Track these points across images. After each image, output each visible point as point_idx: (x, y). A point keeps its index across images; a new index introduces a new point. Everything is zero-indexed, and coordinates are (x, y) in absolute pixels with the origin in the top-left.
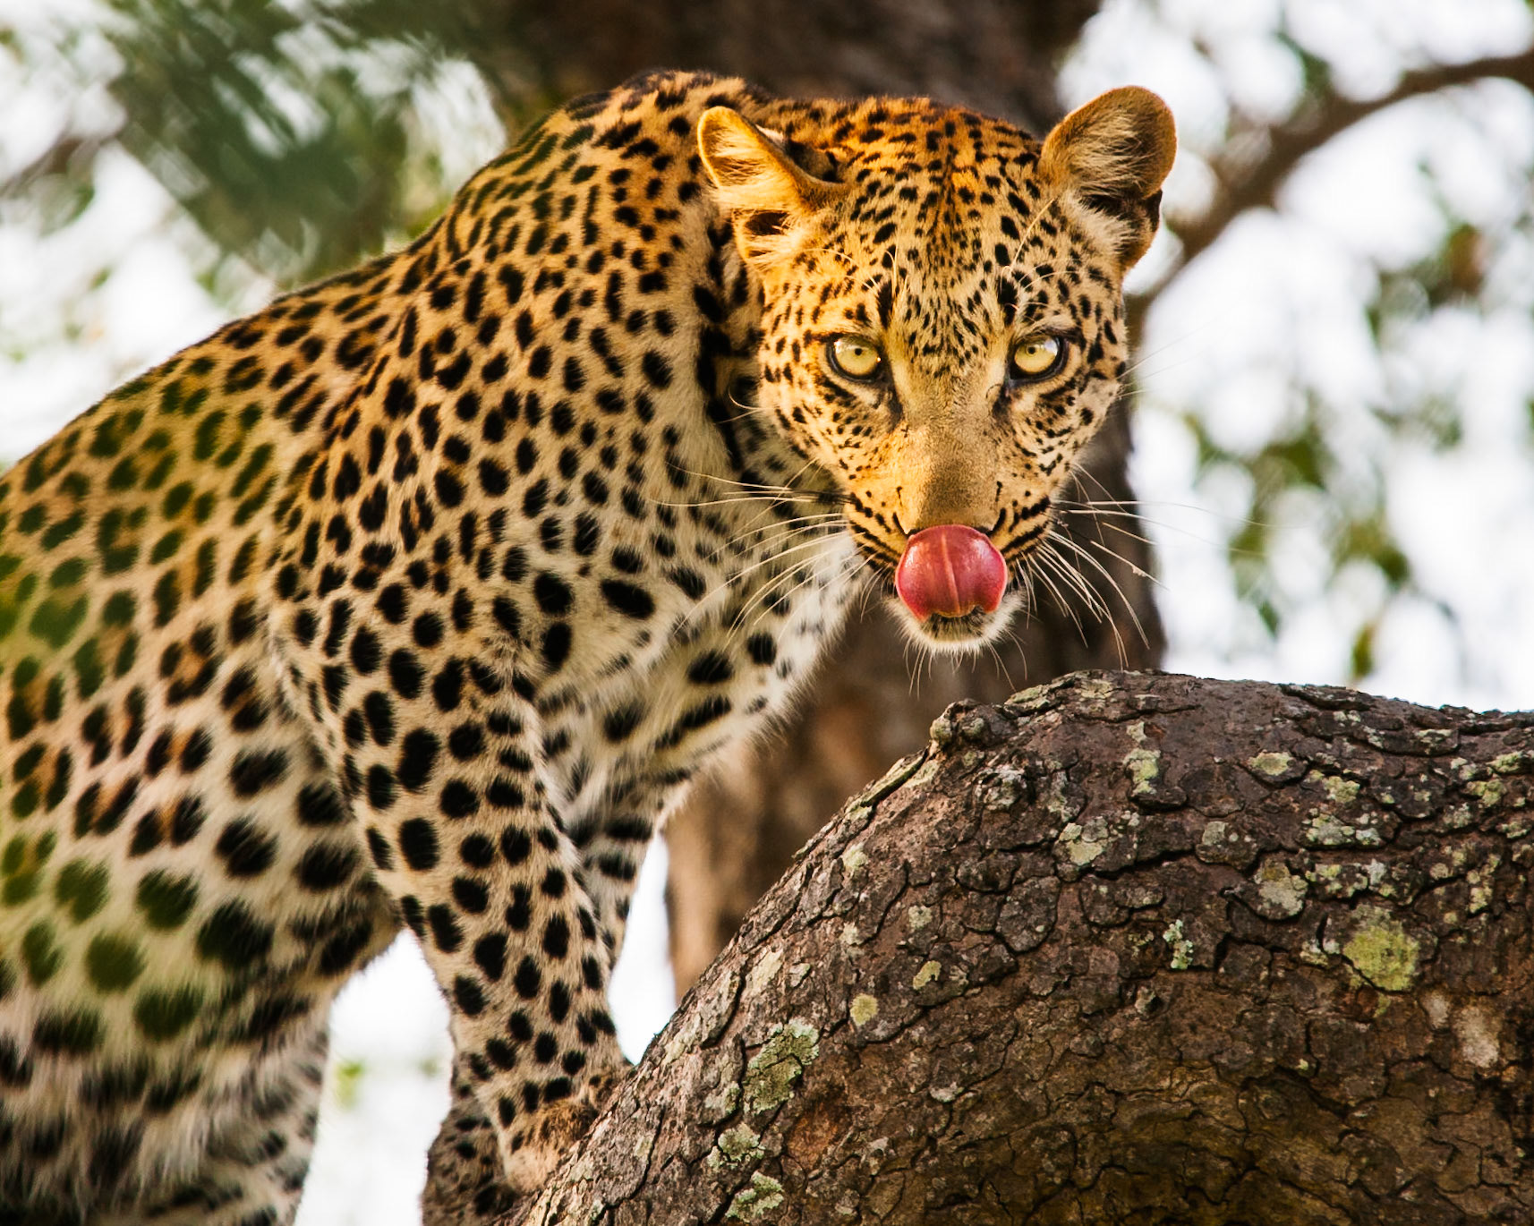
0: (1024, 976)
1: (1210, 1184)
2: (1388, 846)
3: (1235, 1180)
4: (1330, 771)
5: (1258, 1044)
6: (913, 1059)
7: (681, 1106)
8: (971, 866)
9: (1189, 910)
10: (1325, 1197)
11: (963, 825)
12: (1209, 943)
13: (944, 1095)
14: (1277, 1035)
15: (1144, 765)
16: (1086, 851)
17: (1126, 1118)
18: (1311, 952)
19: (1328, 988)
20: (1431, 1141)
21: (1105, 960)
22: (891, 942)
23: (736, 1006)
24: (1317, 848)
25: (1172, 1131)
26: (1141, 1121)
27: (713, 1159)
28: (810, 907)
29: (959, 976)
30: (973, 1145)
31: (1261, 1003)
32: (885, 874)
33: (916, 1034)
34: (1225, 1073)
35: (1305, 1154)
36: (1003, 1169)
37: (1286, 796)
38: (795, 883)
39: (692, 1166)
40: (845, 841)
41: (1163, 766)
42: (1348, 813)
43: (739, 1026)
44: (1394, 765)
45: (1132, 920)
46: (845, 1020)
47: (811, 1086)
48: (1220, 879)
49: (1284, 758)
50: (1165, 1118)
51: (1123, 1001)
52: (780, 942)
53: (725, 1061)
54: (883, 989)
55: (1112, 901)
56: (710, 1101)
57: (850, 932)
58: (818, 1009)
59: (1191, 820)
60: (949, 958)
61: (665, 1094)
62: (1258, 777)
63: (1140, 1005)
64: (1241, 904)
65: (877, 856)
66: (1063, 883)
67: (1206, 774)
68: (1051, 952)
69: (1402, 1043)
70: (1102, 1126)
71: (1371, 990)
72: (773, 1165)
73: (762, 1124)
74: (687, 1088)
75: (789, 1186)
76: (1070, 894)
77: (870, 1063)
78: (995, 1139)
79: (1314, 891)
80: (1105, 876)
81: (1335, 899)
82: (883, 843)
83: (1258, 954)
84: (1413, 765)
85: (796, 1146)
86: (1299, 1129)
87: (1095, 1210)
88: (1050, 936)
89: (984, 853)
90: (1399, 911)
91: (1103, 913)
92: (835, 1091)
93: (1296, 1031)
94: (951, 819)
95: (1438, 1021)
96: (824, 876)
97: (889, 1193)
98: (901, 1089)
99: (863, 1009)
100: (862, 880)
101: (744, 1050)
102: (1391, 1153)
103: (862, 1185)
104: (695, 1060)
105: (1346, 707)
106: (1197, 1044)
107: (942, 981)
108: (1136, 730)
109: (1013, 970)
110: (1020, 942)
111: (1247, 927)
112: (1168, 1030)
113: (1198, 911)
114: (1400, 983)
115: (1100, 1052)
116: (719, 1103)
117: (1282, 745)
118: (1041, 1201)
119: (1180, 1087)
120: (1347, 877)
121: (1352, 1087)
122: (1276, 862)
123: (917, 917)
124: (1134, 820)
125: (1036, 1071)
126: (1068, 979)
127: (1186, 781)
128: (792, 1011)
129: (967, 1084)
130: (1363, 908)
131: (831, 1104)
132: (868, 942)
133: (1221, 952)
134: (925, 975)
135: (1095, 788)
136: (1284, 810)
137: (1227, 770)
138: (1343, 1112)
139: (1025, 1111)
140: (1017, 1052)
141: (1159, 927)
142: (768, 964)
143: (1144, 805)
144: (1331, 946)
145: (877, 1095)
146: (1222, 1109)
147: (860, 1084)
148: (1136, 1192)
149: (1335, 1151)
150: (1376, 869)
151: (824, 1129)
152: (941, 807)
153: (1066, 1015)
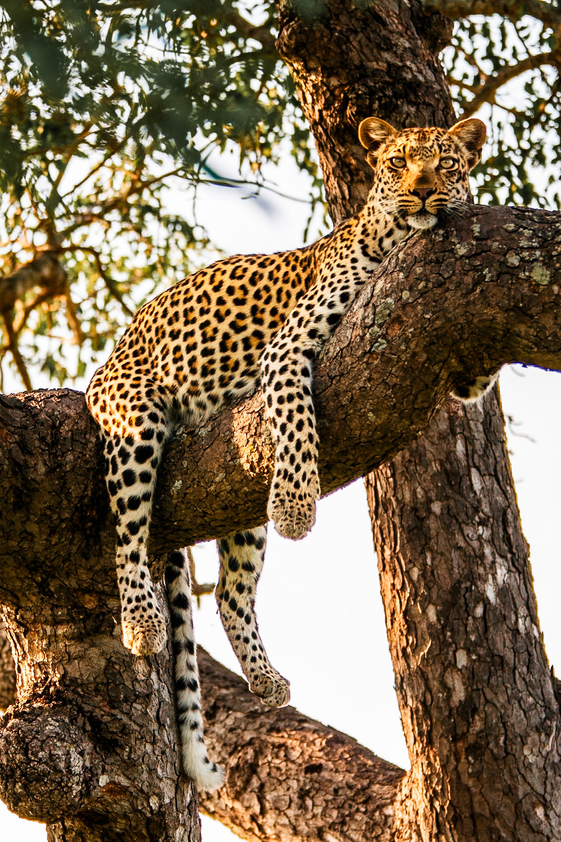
0: (447, 285)
1: (498, 337)
2: (541, 247)
3: (504, 336)
4: (525, 228)
5: (509, 300)
6: (419, 307)
7: (359, 322)
8: (432, 256)
9: (490, 265)
10: (528, 339)
11: (430, 246)
12: (494, 273)
13: (428, 316)
14: (514, 297)
15: (476, 228)
16: (462, 251)
17: (475, 321)
18: (522, 275)
19: (526, 285)
20: (555, 324)
21: (468, 279)
22: (412, 278)
23: (372, 296)
24: (522, 248)
25: (488, 324)
26: (480, 321)
27: (368, 336)
28: (390, 269)
29: (430, 285)
30: (436, 329)
31: (509, 289)
32: (410, 259)
33: (420, 301)
34: (501, 308)
35: (522, 328)
36: (444, 335)
37: (514, 235)
38: (386, 263)
39: (362, 338)
40: (399, 251)
41: (481, 228)
42: (530, 239)
43: (373, 301)
44: (541, 226)
45: (475, 269)
46: (401, 298)
47: (393, 315)
48: (498, 257)
49: (513, 225)
50: (486, 320)
51: (473, 290)
52: (383, 278)
53: (370, 310)
54: (411, 289)
55: (469, 264)
56: (366, 321)
57: (401, 275)
58: (394, 295)
59: (489, 242)
60: (427, 281)
61: (354, 320)
62: (506, 230)
63: (478, 291)
64: (503, 263)
65: (408, 255)
66: (457, 260)
67: (492, 230)
68: (454, 278)
69: (547, 299)
70: (469, 323)
71: (538, 285)
72: (384, 336)
73: (380, 326)
74: (360, 317)
75: (388, 342)
76: (458, 263)
77: (408, 309)
78: (441, 328)
79: (522, 260)
80: (468, 258)
81: (528, 261)
82: (409, 251)
83: (507, 277)
84: (546, 226)
85: (389, 331)
86: (521, 322)
87: (468, 345)
88: (454, 274)
89: (435, 253)
90: (544, 264)
91: (467, 267)
92: (399, 317)
93: (519, 296)
94: (426, 244)
95: (556, 292)
96: (394, 261)
97: (414, 343)
98: (416, 315)
99: (406, 295)
100: (404, 261)
101: (375, 307)
102: (544, 327)
103: (407, 341)
104: (362, 310)
105: (528, 211)
106: (493, 301)
107: (426, 287)
108: (475, 219)
109: (444, 283)
110: (446, 276)
111: (505, 270)
112: (485, 297)
113: (492, 266)
114: (545, 283)
115: (468, 303)
116: (369, 321)
117: (512, 222)
118: (454, 343)
119: (489, 312)
120: (530, 255)
121: (534, 310)
122: (512, 253)
123: (419, 270)
124: (474, 243)
125: (451, 309)
126: (459, 285)
127: (488, 232)
128: (387, 296)
129: (434, 313)
130: (535, 263)
131: (398, 320)
132: (406, 277)
133: (499, 276)
134: (422, 285)
135: (464, 234)
136: (513, 239)
137: (498, 229)
138: (532, 317)
139: (449, 320)
140: (446, 305)
141: (482, 270)
142: (380, 284)
143: (476, 239)
144: (527, 274)
145: (410, 317)
146: (500, 318)
147: (405, 315)
148: (479, 340)
149: (530, 327)
150: (538, 253)
151: (396, 327)
152: (424, 241)
153: (459, 294)
